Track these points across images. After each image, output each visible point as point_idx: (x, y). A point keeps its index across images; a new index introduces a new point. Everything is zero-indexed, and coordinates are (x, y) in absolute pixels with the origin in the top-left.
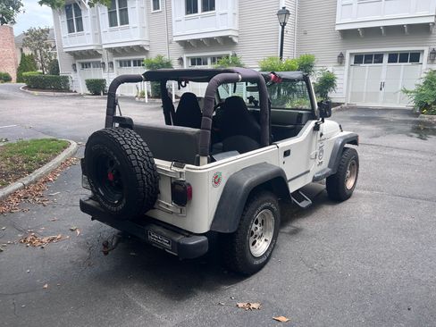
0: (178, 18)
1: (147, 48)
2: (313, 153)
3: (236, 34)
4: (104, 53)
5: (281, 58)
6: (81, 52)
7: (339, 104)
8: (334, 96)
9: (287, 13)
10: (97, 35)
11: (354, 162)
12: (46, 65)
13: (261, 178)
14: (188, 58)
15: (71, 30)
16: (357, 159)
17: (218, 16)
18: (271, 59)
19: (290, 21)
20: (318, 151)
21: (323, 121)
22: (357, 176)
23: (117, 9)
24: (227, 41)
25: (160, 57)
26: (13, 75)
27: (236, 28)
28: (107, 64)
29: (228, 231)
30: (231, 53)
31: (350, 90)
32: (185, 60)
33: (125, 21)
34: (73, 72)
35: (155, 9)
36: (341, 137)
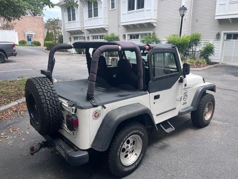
0: (123, 13)
1: (107, 29)
2: (179, 97)
3: (155, 21)
4: (85, 32)
5: (180, 35)
6: (74, 31)
7: (216, 63)
8: (212, 58)
9: (185, 9)
10: (82, 22)
11: (212, 102)
12: (57, 38)
13: (130, 115)
14: (128, 35)
15: (69, 20)
16: (213, 101)
17: (145, 11)
18: (174, 36)
19: (187, 14)
20: (183, 96)
21: (185, 77)
22: (213, 112)
23: (93, 9)
24: (150, 26)
25: (113, 34)
26: (42, 43)
27: (155, 18)
28: (86, 37)
29: (100, 150)
30: (152, 32)
31: (223, 55)
32: (126, 35)
33: (96, 15)
34: (70, 42)
35: (112, 8)
36: (202, 87)
